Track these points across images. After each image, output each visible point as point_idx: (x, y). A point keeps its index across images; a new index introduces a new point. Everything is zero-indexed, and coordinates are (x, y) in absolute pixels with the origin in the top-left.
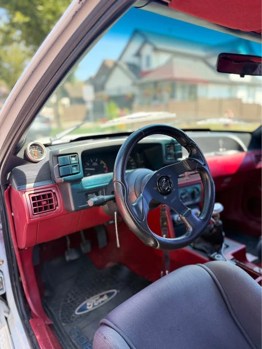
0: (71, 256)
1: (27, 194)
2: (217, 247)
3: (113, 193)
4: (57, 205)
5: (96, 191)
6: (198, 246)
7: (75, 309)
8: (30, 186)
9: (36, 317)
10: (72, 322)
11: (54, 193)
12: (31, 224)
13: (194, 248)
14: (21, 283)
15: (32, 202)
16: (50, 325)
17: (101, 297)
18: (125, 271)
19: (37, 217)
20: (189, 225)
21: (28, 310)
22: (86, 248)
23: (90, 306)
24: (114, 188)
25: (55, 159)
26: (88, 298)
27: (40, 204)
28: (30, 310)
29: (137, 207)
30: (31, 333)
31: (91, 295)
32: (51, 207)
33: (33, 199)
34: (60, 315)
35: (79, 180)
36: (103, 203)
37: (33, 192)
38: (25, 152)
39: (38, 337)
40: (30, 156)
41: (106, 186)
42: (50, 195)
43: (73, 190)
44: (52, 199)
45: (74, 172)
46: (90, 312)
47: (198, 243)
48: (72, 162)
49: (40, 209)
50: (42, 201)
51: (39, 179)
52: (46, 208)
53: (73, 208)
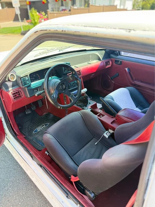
0: (28, 112)
1: (10, 92)
2: (86, 104)
3: (44, 89)
4: (22, 95)
5: (37, 89)
6: (78, 104)
7: (33, 132)
8: (10, 89)
9: (19, 135)
10: (32, 136)
11: (20, 91)
12: (14, 104)
13: (77, 105)
14: (10, 124)
15: (13, 95)
16: (25, 137)
17: (43, 126)
18: (52, 115)
19: (15, 101)
20: (72, 100)
21: (15, 133)
22: (34, 108)
23: (38, 130)
24: (44, 87)
25: (19, 79)
26: (37, 127)
27: (16, 96)
28: (16, 133)
29: (53, 96)
30: (19, 140)
31: (38, 126)
32: (20, 96)
33: (13, 94)
34: (27, 134)
35: (30, 86)
36: (41, 94)
37: (12, 91)
38: (8, 78)
39: (22, 141)
40: (10, 79)
41: (41, 86)
42: (19, 92)
43: (28, 90)
44: (20, 94)
45: (28, 83)
46: (39, 132)
47: (79, 103)
48: (26, 79)
49: (16, 98)
50: (17, 94)
51: (13, 86)
52: (18, 97)
53: (29, 97)
